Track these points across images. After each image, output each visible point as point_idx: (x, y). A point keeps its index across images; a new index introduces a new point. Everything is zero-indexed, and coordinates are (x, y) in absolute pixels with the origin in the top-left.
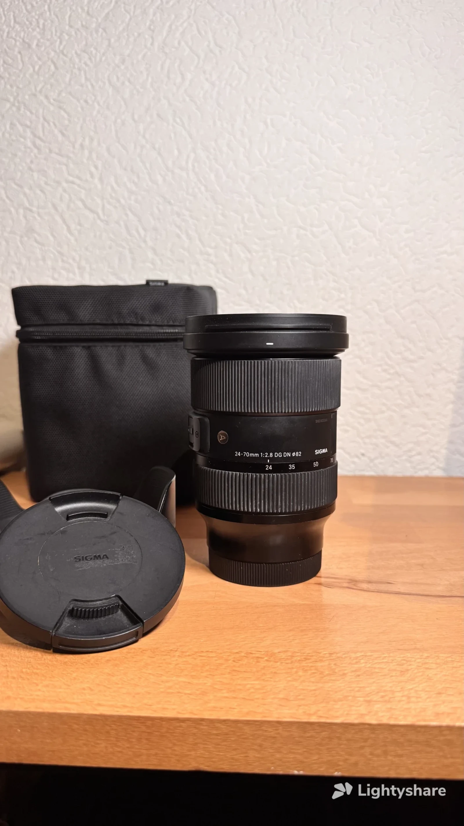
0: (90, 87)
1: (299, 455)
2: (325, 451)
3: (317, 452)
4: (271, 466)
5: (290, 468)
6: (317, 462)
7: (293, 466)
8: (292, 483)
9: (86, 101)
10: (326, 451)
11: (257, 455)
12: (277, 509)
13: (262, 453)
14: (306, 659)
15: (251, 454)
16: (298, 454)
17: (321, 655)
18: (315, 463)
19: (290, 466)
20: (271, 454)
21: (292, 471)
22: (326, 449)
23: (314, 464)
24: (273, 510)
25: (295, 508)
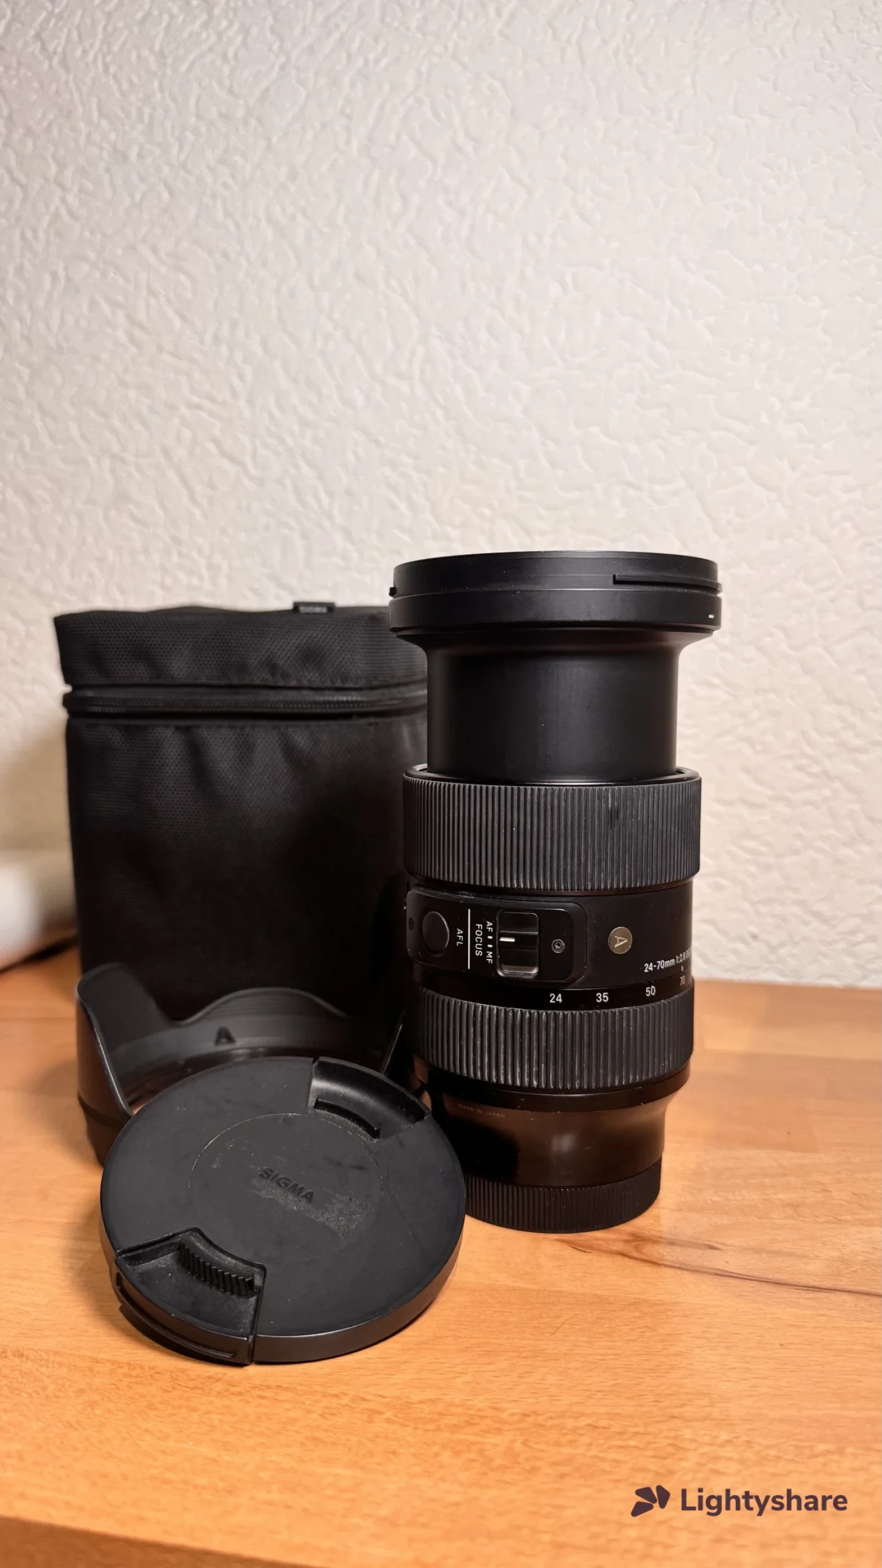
0: (232, 227)
4: (560, 995)
5: (599, 999)
6: (652, 987)
7: (604, 997)
8: (602, 1029)
9: (225, 255)
14: (469, 1424)
17: (504, 1416)
18: (650, 990)
19: (599, 995)
21: (603, 1005)
23: (647, 992)
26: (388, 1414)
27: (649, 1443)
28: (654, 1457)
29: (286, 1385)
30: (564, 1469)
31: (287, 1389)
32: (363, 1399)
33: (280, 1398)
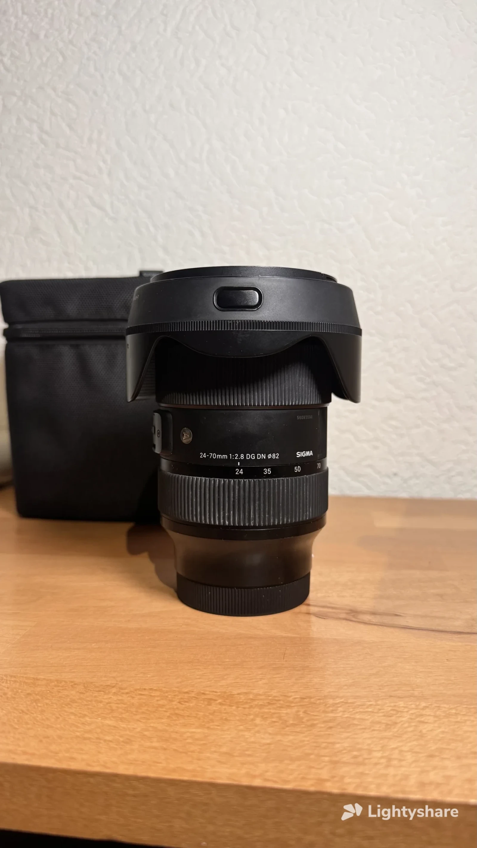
1: (276, 457)
2: (309, 453)
3: (299, 455)
4: (242, 470)
5: (265, 472)
6: (299, 467)
7: (268, 471)
8: (267, 490)
10: (311, 454)
11: (225, 456)
12: (249, 522)
13: (231, 455)
14: (269, 704)
15: (218, 455)
16: (274, 456)
17: (291, 699)
18: (297, 468)
19: (265, 470)
20: (242, 456)
21: (268, 476)
22: (311, 452)
23: (295, 469)
24: (244, 523)
25: (272, 521)
26: (220, 701)
27: (380, 710)
28: (384, 716)
29: (155, 688)
30: (331, 724)
31: (156, 690)
32: (203, 694)
33: (153, 694)
